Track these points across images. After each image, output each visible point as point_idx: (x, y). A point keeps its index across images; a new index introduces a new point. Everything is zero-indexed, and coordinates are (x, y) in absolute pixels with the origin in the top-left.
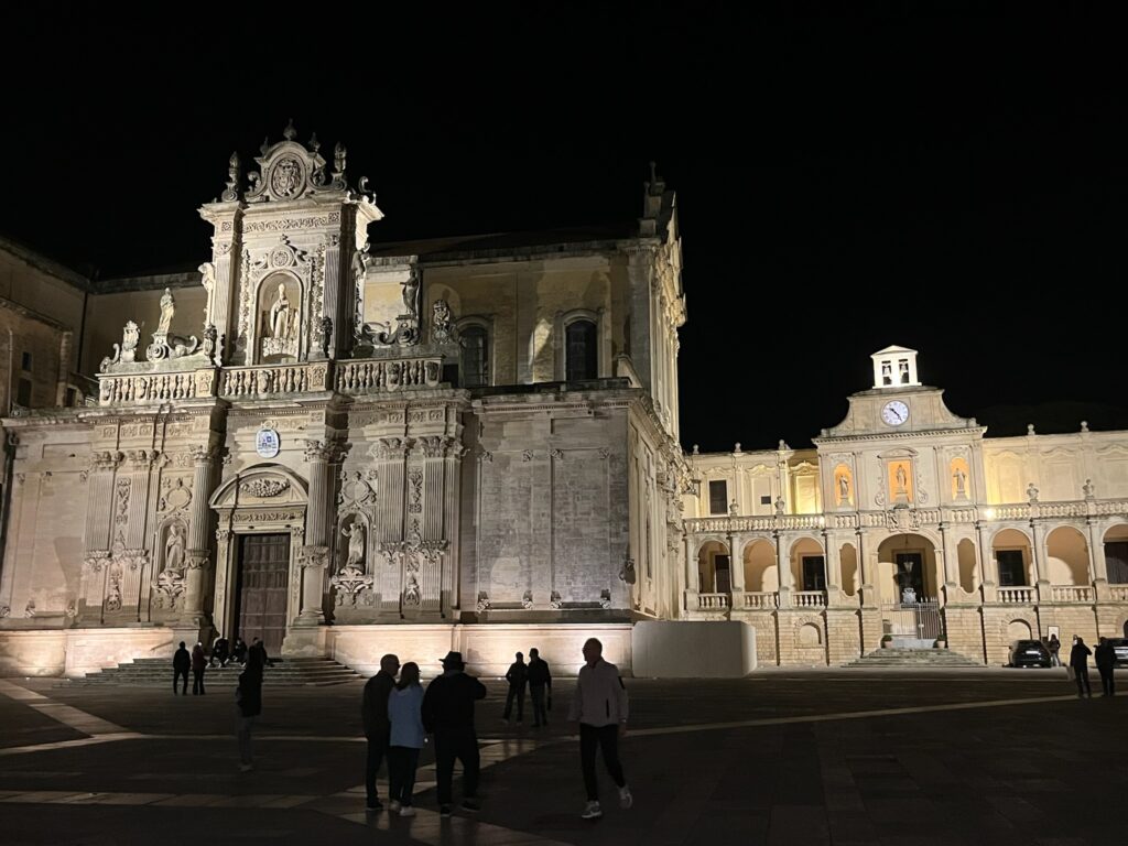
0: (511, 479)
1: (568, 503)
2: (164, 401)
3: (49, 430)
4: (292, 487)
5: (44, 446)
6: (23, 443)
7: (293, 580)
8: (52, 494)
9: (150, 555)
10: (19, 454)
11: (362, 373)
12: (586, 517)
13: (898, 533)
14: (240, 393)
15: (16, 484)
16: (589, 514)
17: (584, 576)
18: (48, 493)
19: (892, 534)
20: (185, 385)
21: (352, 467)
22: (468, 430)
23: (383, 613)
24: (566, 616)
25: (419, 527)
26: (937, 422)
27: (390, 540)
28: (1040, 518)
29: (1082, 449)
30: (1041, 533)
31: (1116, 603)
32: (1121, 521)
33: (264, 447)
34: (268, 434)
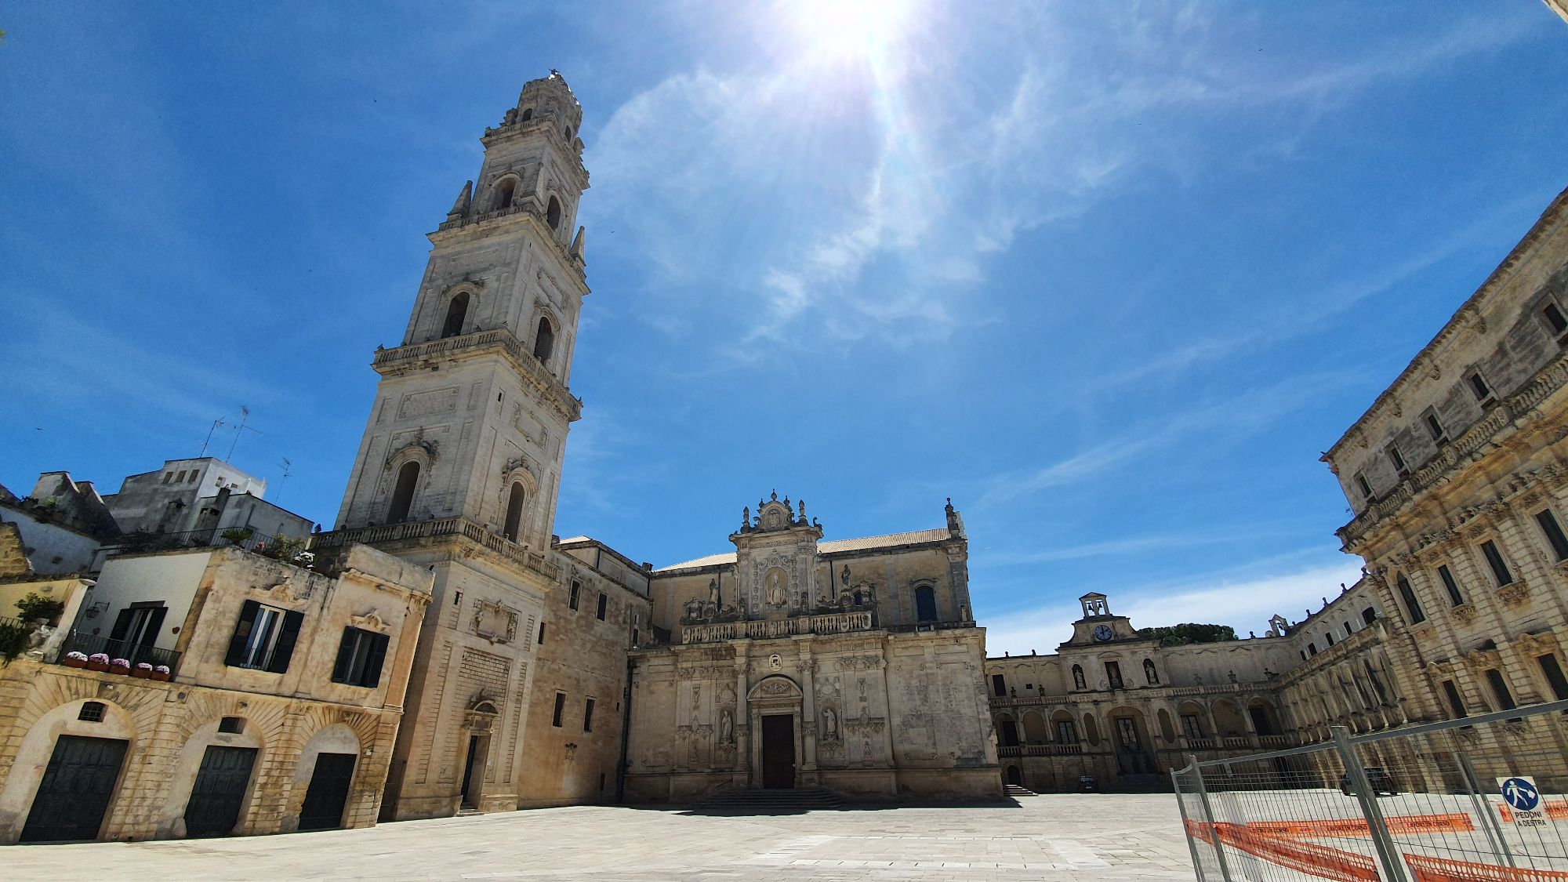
0: (916, 681)
1: (950, 695)
2: (718, 640)
3: (651, 657)
4: (792, 688)
5: (649, 666)
6: (639, 665)
7: (797, 743)
8: (654, 693)
10: (635, 671)
11: (826, 623)
12: (962, 703)
13: (1118, 705)
14: (760, 634)
15: (634, 689)
16: (963, 701)
17: (967, 739)
18: (652, 693)
19: (1115, 706)
20: (729, 631)
21: (824, 675)
22: (887, 652)
23: (853, 763)
24: (959, 763)
25: (867, 709)
26: (1129, 637)
27: (851, 718)
28: (1206, 694)
29: (1220, 651)
30: (1209, 703)
31: (1266, 748)
32: (1256, 695)
33: (774, 664)
34: (776, 658)
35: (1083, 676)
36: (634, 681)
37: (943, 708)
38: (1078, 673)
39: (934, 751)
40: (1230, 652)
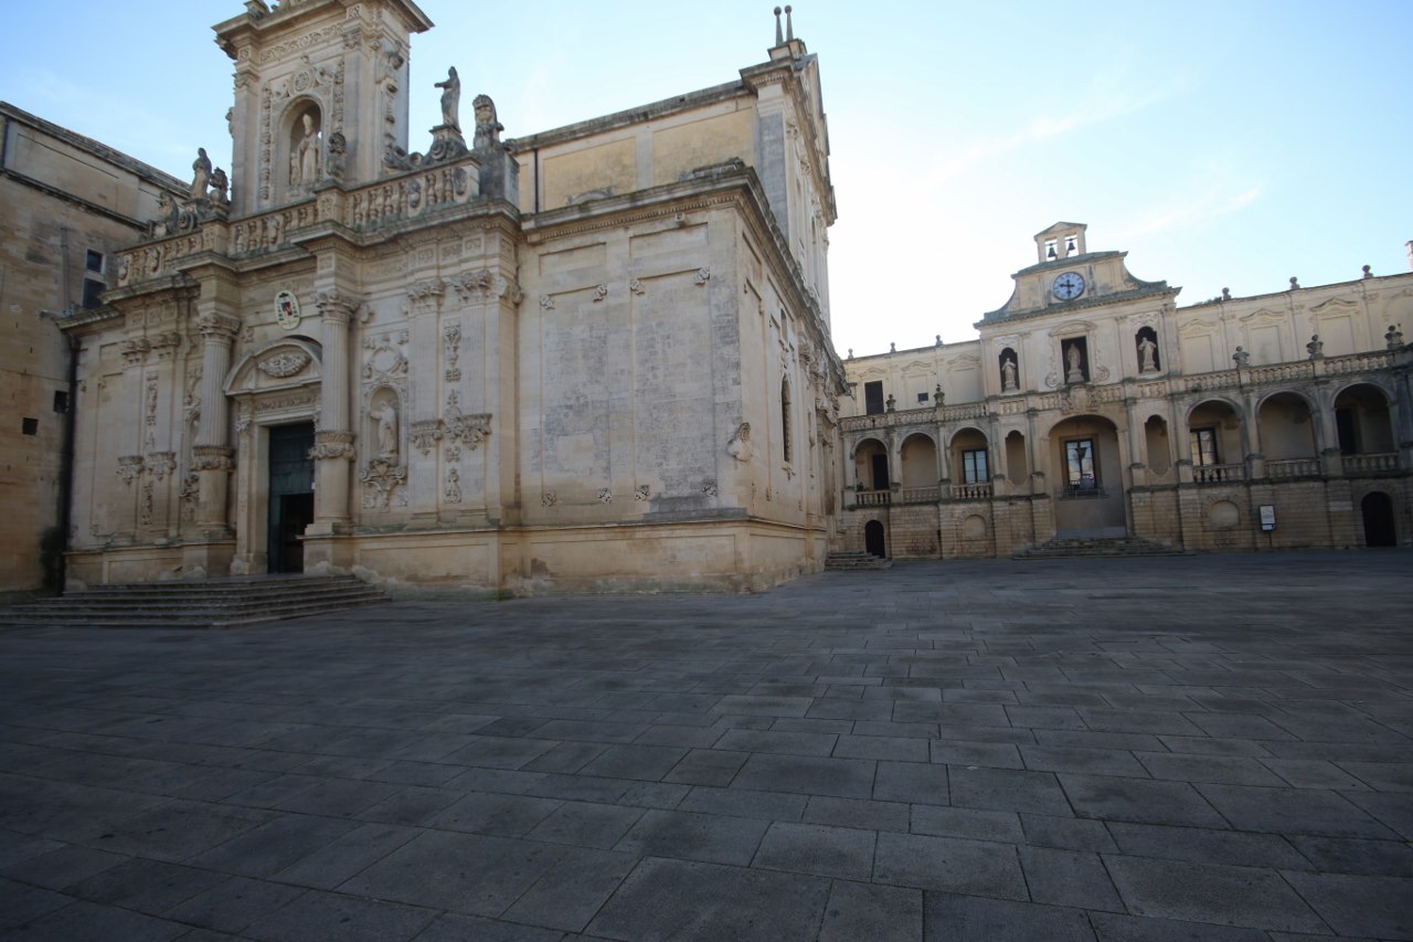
0: (581, 327)
1: (655, 353)
4: (312, 362)
5: (102, 347)
6: (84, 346)
8: (109, 399)
9: (177, 459)
10: (83, 360)
12: (681, 370)
13: (1073, 415)
15: (79, 392)
16: (685, 365)
17: (679, 454)
18: (107, 399)
19: (1067, 417)
21: (380, 330)
22: (524, 267)
23: (416, 516)
24: (656, 509)
25: (458, 399)
26: (1119, 289)
27: (423, 419)
28: (1252, 384)
29: (1291, 309)
30: (1254, 401)
31: (1350, 477)
32: (1357, 380)
33: (285, 314)
34: (287, 299)
35: (1016, 369)
36: (79, 377)
37: (636, 386)
38: (1008, 363)
39: (605, 484)
40: (1312, 310)
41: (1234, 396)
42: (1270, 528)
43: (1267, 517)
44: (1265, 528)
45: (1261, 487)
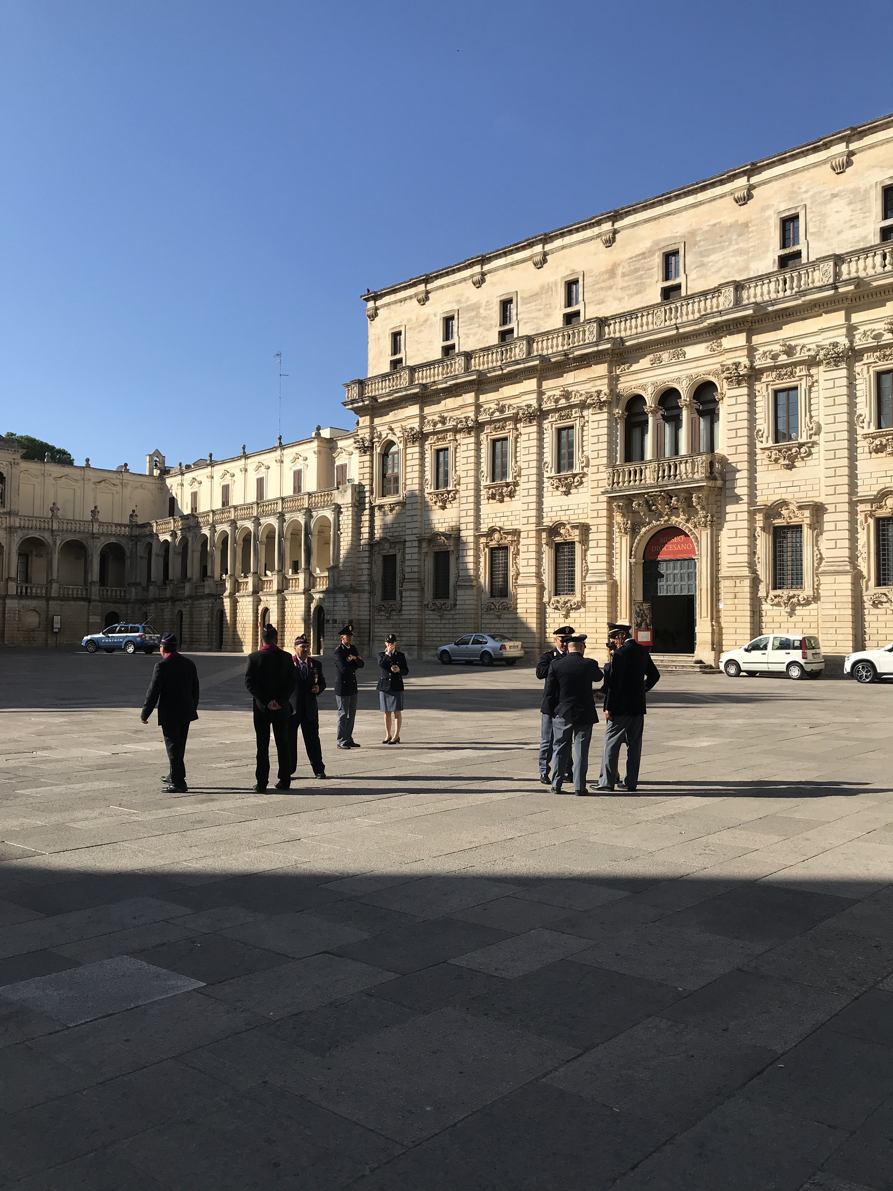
28: (58, 531)
29: (84, 480)
30: (58, 542)
31: (103, 601)
32: (113, 540)
40: (94, 483)
41: (47, 536)
42: (57, 630)
43: (57, 623)
44: (55, 630)
45: (55, 602)
